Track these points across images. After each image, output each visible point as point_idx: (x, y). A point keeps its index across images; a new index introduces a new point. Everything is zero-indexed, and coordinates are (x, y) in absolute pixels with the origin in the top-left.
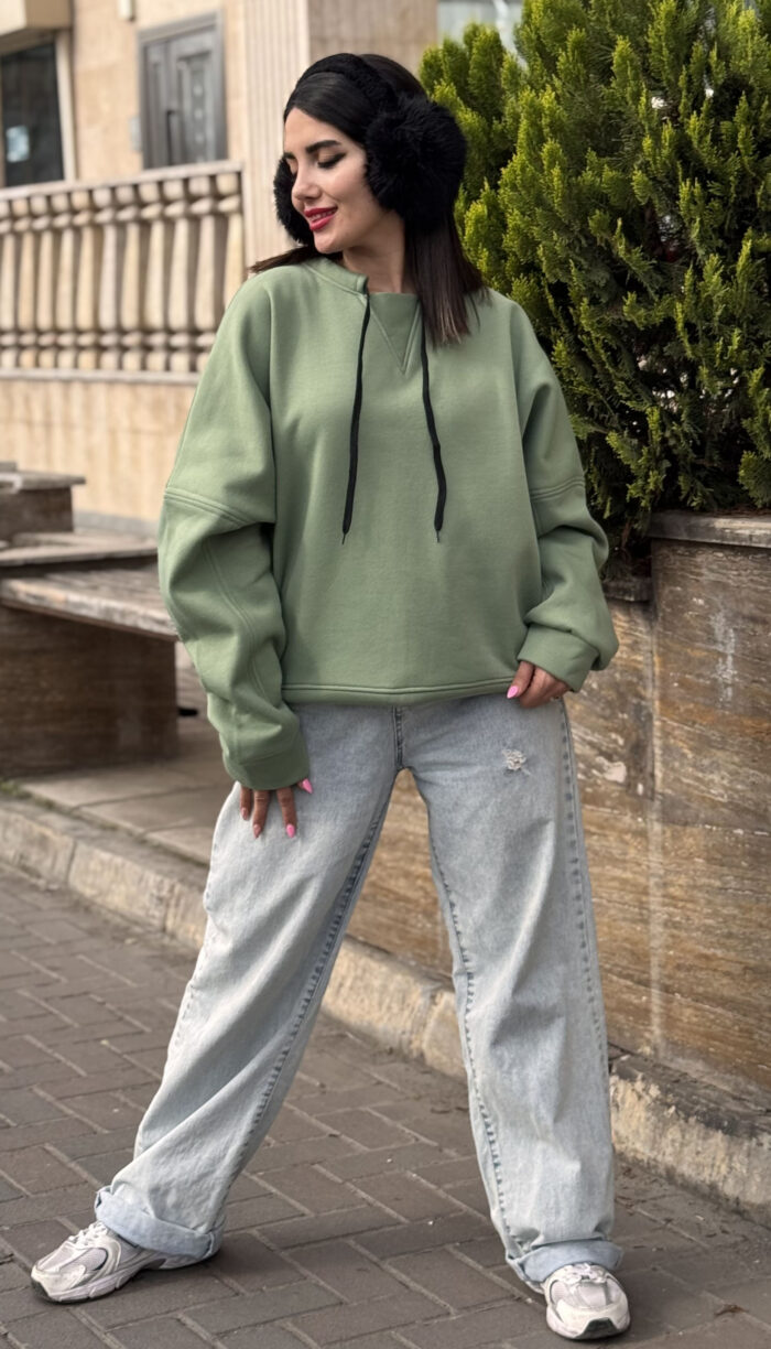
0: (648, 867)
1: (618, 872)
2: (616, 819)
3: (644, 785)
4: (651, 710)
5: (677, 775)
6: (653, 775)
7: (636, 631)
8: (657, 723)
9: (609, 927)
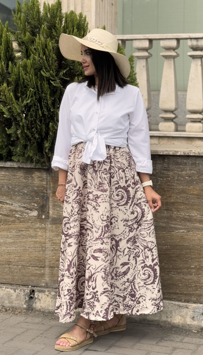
0: (46, 237)
1: (34, 240)
2: (33, 225)
3: (45, 216)
4: (49, 196)
5: (58, 212)
6: (48, 213)
7: (43, 176)
8: (51, 199)
9: (29, 254)
